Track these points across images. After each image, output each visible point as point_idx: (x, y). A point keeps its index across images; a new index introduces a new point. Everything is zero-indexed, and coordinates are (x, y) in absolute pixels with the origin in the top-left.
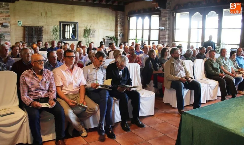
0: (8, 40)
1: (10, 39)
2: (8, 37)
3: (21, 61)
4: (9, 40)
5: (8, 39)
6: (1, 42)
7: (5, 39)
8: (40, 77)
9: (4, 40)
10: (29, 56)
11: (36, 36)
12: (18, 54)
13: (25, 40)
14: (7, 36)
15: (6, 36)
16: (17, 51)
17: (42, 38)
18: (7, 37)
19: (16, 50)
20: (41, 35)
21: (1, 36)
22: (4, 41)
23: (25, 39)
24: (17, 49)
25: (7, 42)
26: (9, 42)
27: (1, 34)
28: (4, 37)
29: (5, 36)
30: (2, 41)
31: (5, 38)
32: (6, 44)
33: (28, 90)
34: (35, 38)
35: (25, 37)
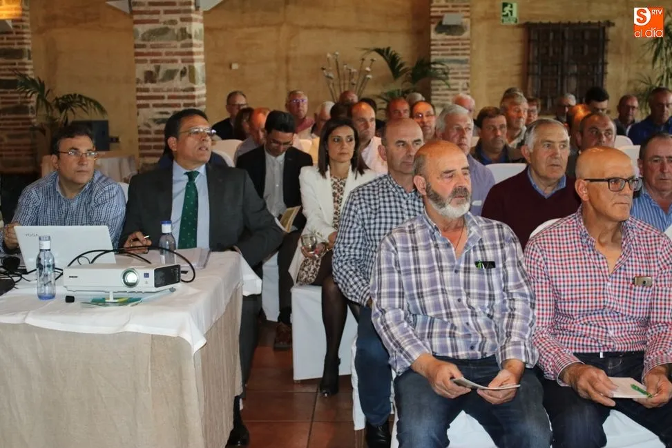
0: (459, 87)
1: (469, 81)
2: (460, 75)
3: (522, 178)
4: (465, 86)
5: (461, 82)
6: (433, 97)
7: (447, 84)
8: (611, 257)
9: (446, 87)
11: (575, 69)
12: (506, 147)
13: (530, 86)
14: (456, 71)
15: (451, 71)
16: (499, 133)
17: (604, 73)
18: (456, 73)
19: (495, 130)
20: (600, 61)
21: (435, 69)
22: (443, 90)
23: (530, 79)
24: (497, 125)
25: (462, 94)
27: (435, 63)
28: (444, 76)
29: (448, 68)
30: (437, 90)
31: (447, 78)
34: (572, 75)
35: (528, 74)
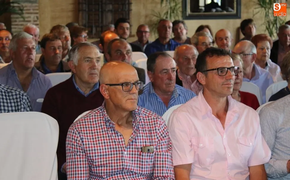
0: (31, 19)
1: (38, 15)
2: (32, 11)
4: (36, 19)
5: (32, 16)
6: (12, 27)
7: (23, 17)
8: (127, 133)
9: (22, 19)
10: (95, 66)
11: (110, 7)
12: (61, 62)
13: (80, 19)
14: (29, 8)
15: (25, 8)
16: (58, 51)
17: (129, 10)
18: (29, 10)
19: (55, 49)
20: (127, 2)
21: (14, 7)
22: (20, 21)
23: (80, 14)
24: (56, 46)
25: (30, 25)
26: (34, 27)
27: (13, 3)
28: (20, 12)
29: (23, 6)
30: (16, 21)
31: (23, 13)
32: (28, 30)
33: (90, 170)
34: (109, 11)
35: (79, 11)
